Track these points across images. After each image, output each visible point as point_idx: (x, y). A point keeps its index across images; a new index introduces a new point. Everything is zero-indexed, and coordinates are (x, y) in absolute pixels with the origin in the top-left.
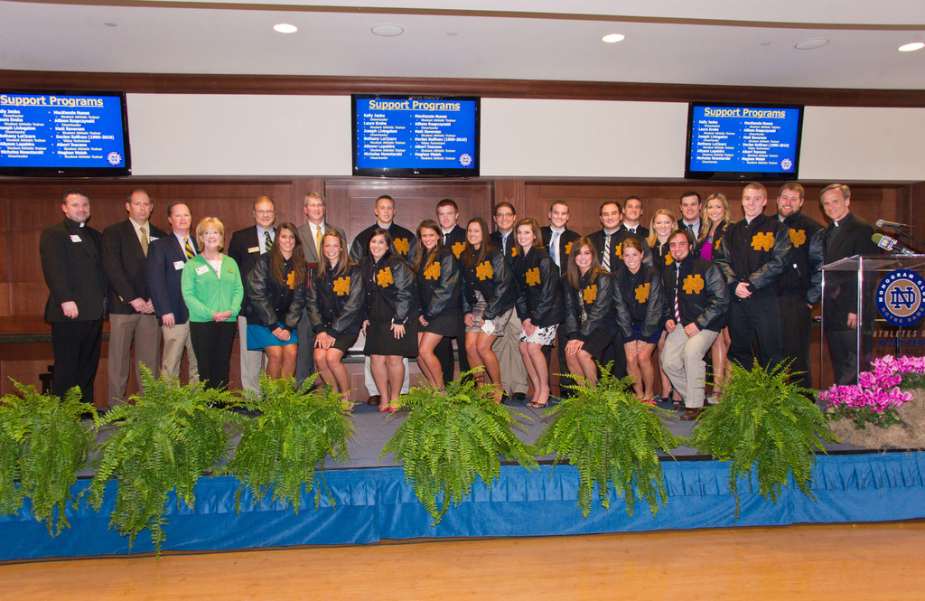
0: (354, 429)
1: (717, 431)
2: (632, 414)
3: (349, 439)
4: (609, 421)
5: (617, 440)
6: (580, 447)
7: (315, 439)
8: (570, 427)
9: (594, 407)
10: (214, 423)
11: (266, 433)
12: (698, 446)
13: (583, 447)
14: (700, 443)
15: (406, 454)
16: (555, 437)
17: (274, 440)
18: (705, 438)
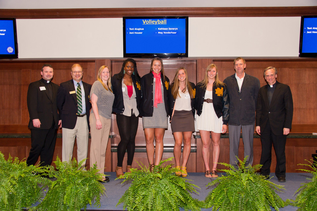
0: (105, 189)
1: (309, 198)
2: (257, 187)
3: (102, 194)
4: (244, 190)
5: (248, 201)
6: (226, 205)
7: (81, 194)
8: (221, 193)
9: (236, 182)
10: (31, 183)
11: (57, 190)
12: (298, 206)
13: (228, 205)
14: (300, 204)
15: (128, 205)
16: (212, 198)
17: (61, 194)
18: (303, 202)
